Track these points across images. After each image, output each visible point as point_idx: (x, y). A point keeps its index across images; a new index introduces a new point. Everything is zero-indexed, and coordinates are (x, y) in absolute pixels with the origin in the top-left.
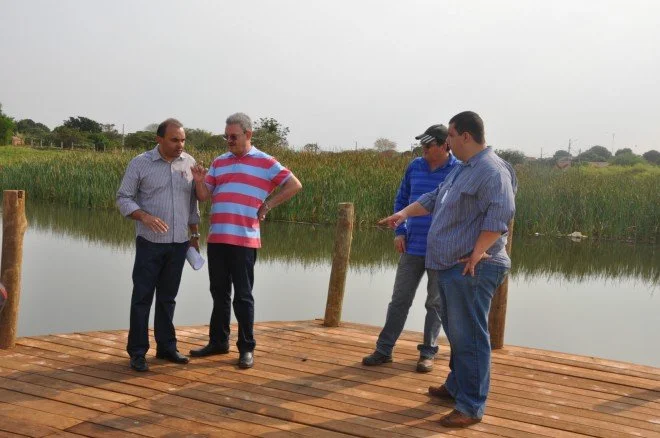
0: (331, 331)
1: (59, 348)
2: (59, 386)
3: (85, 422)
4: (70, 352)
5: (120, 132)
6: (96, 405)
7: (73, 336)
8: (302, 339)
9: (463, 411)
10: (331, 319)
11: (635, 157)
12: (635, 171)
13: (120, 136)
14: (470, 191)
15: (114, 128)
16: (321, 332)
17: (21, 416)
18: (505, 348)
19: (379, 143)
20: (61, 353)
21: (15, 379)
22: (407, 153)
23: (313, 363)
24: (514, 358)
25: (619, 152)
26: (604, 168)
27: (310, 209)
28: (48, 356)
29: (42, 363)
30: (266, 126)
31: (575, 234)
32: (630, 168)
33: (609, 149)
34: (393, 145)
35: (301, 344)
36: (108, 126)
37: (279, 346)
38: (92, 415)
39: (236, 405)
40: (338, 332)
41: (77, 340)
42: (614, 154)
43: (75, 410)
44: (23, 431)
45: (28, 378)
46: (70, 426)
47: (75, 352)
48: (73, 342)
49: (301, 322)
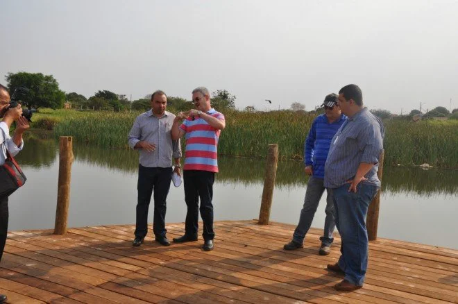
0: (263, 227)
1: (92, 235)
2: (93, 259)
3: (109, 282)
4: (99, 238)
5: (129, 100)
6: (115, 271)
7: (101, 228)
8: (245, 232)
9: (350, 280)
10: (263, 220)
13: (129, 102)
14: (353, 136)
15: (126, 97)
16: (257, 228)
17: (71, 276)
18: (378, 240)
19: (294, 105)
20: (93, 238)
21: (67, 254)
22: (312, 112)
23: (250, 248)
24: (383, 247)
25: (454, 111)
26: (444, 121)
27: (249, 148)
28: (86, 240)
29: (82, 244)
30: (221, 95)
31: (424, 165)
33: (448, 109)
34: (303, 107)
35: (244, 235)
36: (122, 96)
37: (229, 236)
38: (113, 277)
39: (203, 273)
40: (268, 228)
41: (104, 230)
42: (451, 112)
43: (102, 274)
44: (72, 285)
45: (74, 253)
46: (99, 284)
47: (102, 238)
48: (101, 232)
49: (244, 221)
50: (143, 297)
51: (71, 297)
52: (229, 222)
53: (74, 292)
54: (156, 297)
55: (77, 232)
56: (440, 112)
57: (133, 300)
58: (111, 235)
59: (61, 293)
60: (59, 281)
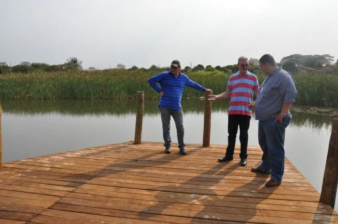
0: (139, 146)
1: (24, 167)
2: (34, 186)
3: (56, 203)
4: (30, 168)
6: (57, 193)
7: (28, 160)
8: (130, 151)
10: (137, 141)
11: (213, 68)
12: (214, 73)
13: (9, 68)
15: (6, 64)
16: (134, 147)
17: (24, 203)
18: (211, 146)
19: (119, 66)
20: (26, 169)
21: (11, 185)
22: (130, 69)
23: (140, 161)
25: (207, 67)
26: (203, 72)
28: (20, 171)
29: (20, 175)
30: (72, 61)
31: (201, 97)
32: (212, 72)
34: (124, 66)
35: (130, 153)
36: (3, 63)
37: (122, 155)
38: (57, 199)
39: (120, 185)
40: (142, 146)
41: (31, 162)
42: (205, 67)
43: (48, 198)
44: (29, 211)
45: (17, 183)
46: (50, 206)
47: (32, 168)
48: (30, 163)
49: (124, 143)
50: (89, 211)
51: (33, 221)
52: (115, 144)
53: (34, 217)
54: (97, 209)
55: (11, 166)
56: (200, 67)
57: (83, 215)
58: (38, 164)
59: (22, 219)
60: (15, 209)
